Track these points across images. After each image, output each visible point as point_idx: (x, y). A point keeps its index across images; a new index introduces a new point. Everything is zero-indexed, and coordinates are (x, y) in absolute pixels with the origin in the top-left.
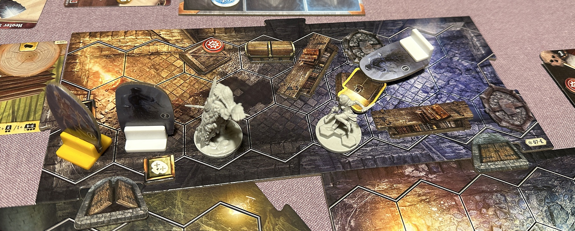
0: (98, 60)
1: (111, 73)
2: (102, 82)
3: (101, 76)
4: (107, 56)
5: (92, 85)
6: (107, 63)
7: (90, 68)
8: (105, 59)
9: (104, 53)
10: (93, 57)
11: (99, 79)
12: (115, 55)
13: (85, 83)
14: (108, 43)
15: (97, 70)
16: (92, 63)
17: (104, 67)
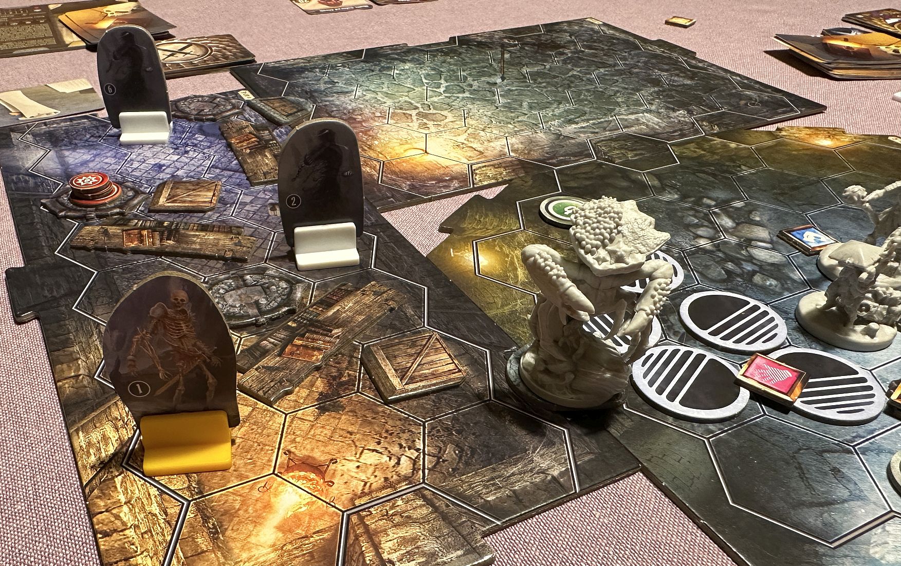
1: (273, 500)
2: (308, 504)
3: (290, 513)
4: (214, 534)
5: (327, 518)
6: (239, 523)
7: (270, 550)
8: (229, 533)
9: (205, 546)
10: (227, 561)
11: (302, 513)
12: (206, 519)
13: (326, 535)
14: (162, 553)
15: (273, 531)
16: (252, 554)
17: (257, 521)
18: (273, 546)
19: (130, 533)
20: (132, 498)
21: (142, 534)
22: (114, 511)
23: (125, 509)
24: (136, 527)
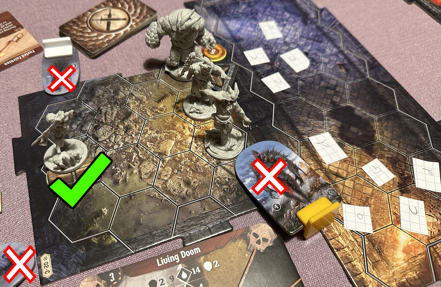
0: (389, 258)
1: (397, 237)
2: (411, 240)
3: (406, 245)
4: (380, 252)
5: (421, 248)
6: (387, 248)
7: (403, 262)
8: (385, 252)
9: (378, 258)
10: (389, 266)
11: (410, 245)
12: (374, 245)
13: (423, 256)
14: (362, 260)
15: (402, 253)
16: (397, 263)
17: (394, 248)
18: (404, 260)
19: (346, 249)
20: (341, 232)
21: (351, 250)
22: (336, 239)
23: (340, 237)
24: (348, 247)
